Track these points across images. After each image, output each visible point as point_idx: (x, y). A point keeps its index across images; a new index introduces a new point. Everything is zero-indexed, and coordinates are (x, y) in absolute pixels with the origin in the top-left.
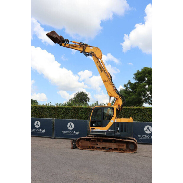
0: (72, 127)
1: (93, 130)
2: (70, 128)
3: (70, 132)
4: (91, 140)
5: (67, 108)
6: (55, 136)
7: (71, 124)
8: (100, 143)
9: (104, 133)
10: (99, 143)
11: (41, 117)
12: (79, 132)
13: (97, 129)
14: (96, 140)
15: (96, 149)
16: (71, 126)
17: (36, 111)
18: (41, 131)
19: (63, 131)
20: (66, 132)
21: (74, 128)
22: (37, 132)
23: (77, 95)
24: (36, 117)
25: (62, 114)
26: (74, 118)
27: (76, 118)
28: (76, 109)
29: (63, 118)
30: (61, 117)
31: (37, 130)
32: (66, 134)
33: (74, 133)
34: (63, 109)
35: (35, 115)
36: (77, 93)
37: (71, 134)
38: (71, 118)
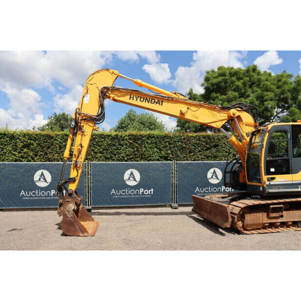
0: (135, 180)
1: (272, 183)
2: (132, 183)
3: (130, 192)
4: (271, 206)
5: (116, 135)
6: (94, 204)
7: (132, 173)
8: (288, 212)
9: (298, 188)
10: (284, 213)
11: (49, 160)
12: (152, 190)
13: (280, 179)
14: (282, 206)
15: (276, 227)
16: (134, 178)
17: (32, 144)
18: (54, 194)
19: (113, 191)
20: (121, 192)
21: (140, 182)
22: (43, 198)
23: (53, 118)
24: (35, 161)
25: (105, 150)
26: (133, 158)
27: (138, 157)
28: (138, 139)
29: (107, 159)
30: (101, 157)
31: (43, 193)
32: (121, 197)
33: (141, 194)
34: (105, 138)
35: (29, 156)
36: (53, 116)
37: (133, 195)
38: (126, 159)
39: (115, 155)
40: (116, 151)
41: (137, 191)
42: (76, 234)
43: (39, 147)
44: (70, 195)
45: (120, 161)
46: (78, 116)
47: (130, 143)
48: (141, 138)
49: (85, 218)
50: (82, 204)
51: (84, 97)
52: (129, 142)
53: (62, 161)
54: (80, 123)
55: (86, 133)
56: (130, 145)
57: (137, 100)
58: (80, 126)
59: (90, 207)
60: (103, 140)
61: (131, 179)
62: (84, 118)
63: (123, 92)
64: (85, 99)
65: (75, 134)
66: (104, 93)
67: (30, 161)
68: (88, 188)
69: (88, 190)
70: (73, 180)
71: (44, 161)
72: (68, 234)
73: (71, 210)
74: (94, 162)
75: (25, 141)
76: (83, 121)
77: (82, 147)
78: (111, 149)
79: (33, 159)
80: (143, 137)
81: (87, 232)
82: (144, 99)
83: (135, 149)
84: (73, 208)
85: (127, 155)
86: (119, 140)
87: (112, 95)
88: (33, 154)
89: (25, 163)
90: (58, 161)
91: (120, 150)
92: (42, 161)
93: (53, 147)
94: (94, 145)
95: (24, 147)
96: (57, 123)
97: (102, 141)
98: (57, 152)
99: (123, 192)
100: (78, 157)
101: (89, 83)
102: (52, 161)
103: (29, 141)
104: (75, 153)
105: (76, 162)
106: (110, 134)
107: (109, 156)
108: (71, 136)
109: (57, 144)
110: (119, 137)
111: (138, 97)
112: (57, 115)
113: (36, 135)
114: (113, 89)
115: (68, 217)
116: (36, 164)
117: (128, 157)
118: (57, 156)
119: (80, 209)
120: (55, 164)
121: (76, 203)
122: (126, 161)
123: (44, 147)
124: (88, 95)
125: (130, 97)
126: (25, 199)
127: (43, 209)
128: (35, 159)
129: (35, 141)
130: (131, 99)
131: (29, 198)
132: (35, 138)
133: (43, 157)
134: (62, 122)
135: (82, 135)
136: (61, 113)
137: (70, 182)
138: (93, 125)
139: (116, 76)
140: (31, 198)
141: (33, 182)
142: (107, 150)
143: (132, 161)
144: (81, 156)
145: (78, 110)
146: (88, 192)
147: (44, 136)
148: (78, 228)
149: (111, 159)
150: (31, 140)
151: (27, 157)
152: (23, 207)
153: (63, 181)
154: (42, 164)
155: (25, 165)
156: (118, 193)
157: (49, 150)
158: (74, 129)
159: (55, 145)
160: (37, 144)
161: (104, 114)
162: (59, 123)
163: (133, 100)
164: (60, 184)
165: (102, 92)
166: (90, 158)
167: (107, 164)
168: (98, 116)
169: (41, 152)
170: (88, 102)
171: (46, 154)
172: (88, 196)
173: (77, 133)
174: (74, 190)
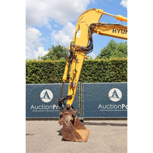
0: (118, 97)
2: (115, 100)
3: (114, 107)
5: (102, 62)
6: (85, 116)
11: (51, 82)
16: (117, 95)
17: (39, 70)
18: (55, 108)
19: (100, 106)
20: (106, 106)
21: (121, 99)
22: (47, 111)
23: (51, 50)
24: (40, 83)
25: (93, 73)
26: (115, 79)
27: (119, 79)
28: (120, 64)
29: (95, 80)
30: (90, 79)
31: (47, 107)
32: (107, 110)
33: (123, 108)
34: (93, 64)
35: (37, 79)
36: (52, 48)
37: (116, 109)
38: (110, 80)
39: (101, 77)
40: (102, 74)
41: (120, 107)
42: (73, 140)
43: (44, 72)
44: (68, 109)
45: (105, 82)
46: (72, 48)
47: (113, 68)
48: (122, 63)
49: (79, 127)
50: (76, 116)
51: (76, 33)
52: (112, 66)
53: (61, 83)
54: (75, 54)
55: (79, 61)
56: (113, 69)
57: (118, 33)
58: (74, 56)
59: (82, 118)
60: (91, 65)
61: (114, 96)
62: (77, 49)
63: (108, 27)
64: (78, 34)
65: (71, 62)
66: (92, 29)
67: (37, 83)
68: (81, 103)
69: (81, 105)
70: (70, 97)
71: (48, 83)
72: (67, 140)
73: (69, 121)
74: (85, 83)
75: (33, 68)
76: (76, 52)
77: (76, 72)
78: (98, 72)
79: (39, 81)
80: (124, 62)
81: (82, 139)
82: (124, 31)
83: (117, 72)
84: (70, 119)
85: (111, 77)
86: (104, 65)
87: (98, 30)
88: (40, 78)
89: (33, 84)
90: (58, 83)
91: (105, 73)
92: (46, 83)
93: (53, 72)
94: (84, 70)
95: (32, 72)
96: (54, 53)
97: (91, 67)
98: (57, 76)
99: (108, 107)
100: (73, 80)
101: (80, 21)
102: (53, 83)
103: (36, 68)
104: (71, 76)
105: (72, 83)
106: (96, 61)
107: (96, 78)
108: (68, 63)
109: (56, 69)
110: (104, 63)
111: (120, 30)
112: (55, 47)
113: (41, 63)
114: (100, 25)
115: (66, 126)
116: (42, 85)
117: (112, 79)
118: (57, 79)
119: (75, 120)
120: (56, 85)
121: (72, 115)
122: (110, 82)
123: (47, 72)
124: (80, 31)
125: (113, 31)
126: (34, 112)
127: (47, 119)
128: (41, 81)
129: (41, 68)
130: (114, 32)
131: (37, 111)
132: (40, 65)
133: (47, 79)
134: (59, 52)
135: (76, 62)
136: (58, 46)
137: (68, 98)
138: (84, 55)
139: (101, 14)
140: (39, 111)
141: (40, 99)
142: (95, 73)
143: (115, 82)
144: (75, 79)
145: (72, 43)
146: (81, 106)
147: (47, 63)
148: (74, 135)
149: (98, 80)
150: (38, 67)
151: (35, 80)
152: (33, 118)
153: (62, 98)
154: (46, 85)
155: (34, 86)
156: (104, 107)
157: (51, 74)
158: (70, 58)
159: (55, 71)
160: (42, 70)
161: (93, 45)
162: (56, 53)
163: (115, 32)
164: (60, 101)
165: (90, 28)
166: (81, 80)
167: (95, 84)
168: (88, 47)
169: (45, 76)
170: (79, 37)
171: (49, 77)
172: (81, 110)
173: (72, 61)
174: (71, 105)
